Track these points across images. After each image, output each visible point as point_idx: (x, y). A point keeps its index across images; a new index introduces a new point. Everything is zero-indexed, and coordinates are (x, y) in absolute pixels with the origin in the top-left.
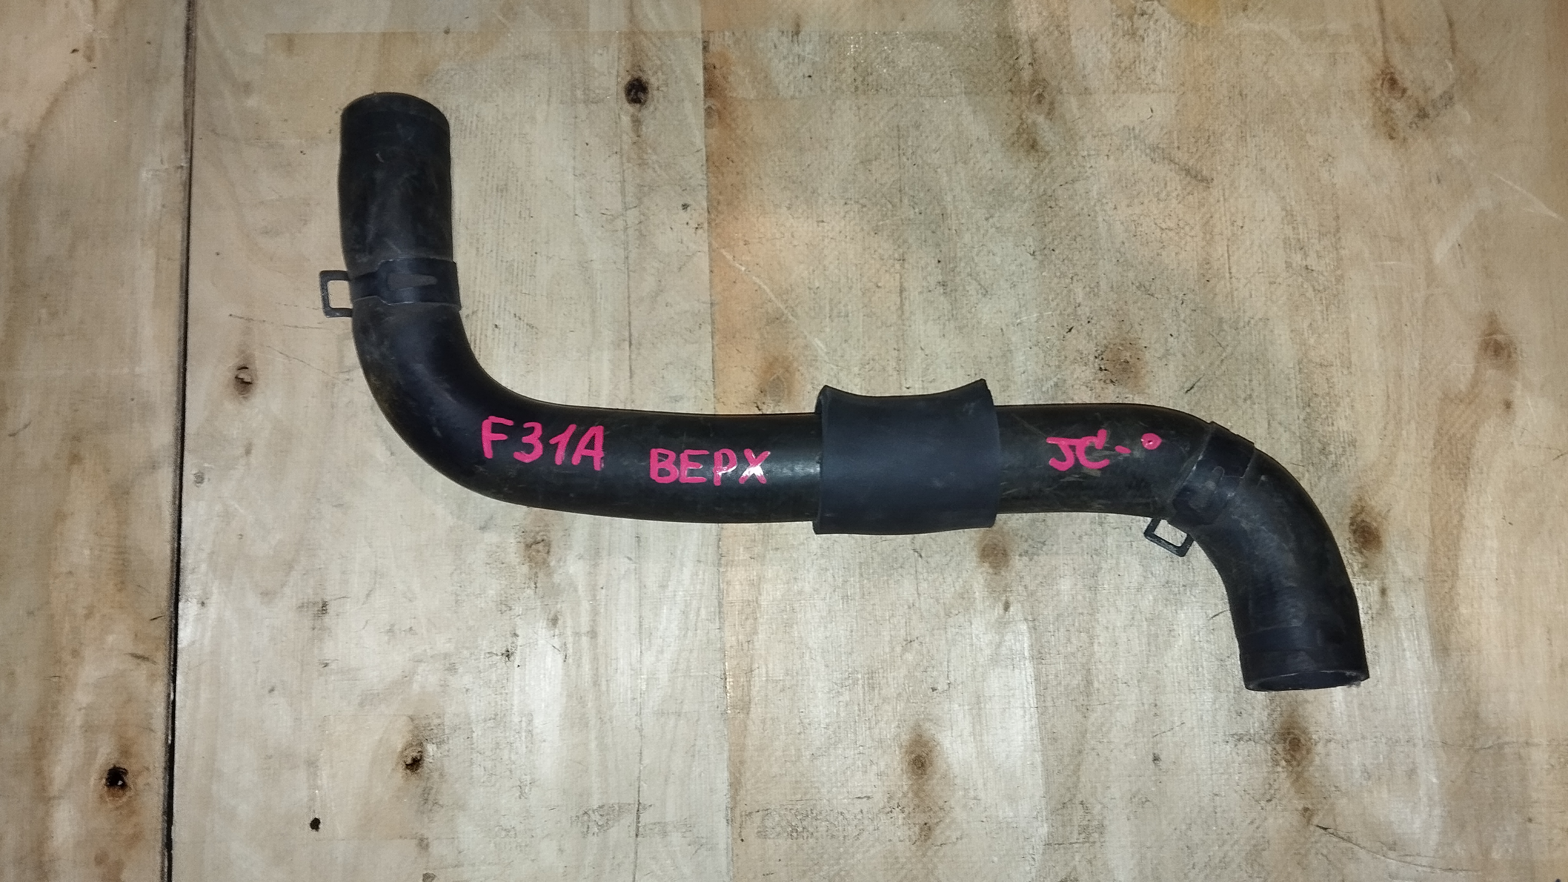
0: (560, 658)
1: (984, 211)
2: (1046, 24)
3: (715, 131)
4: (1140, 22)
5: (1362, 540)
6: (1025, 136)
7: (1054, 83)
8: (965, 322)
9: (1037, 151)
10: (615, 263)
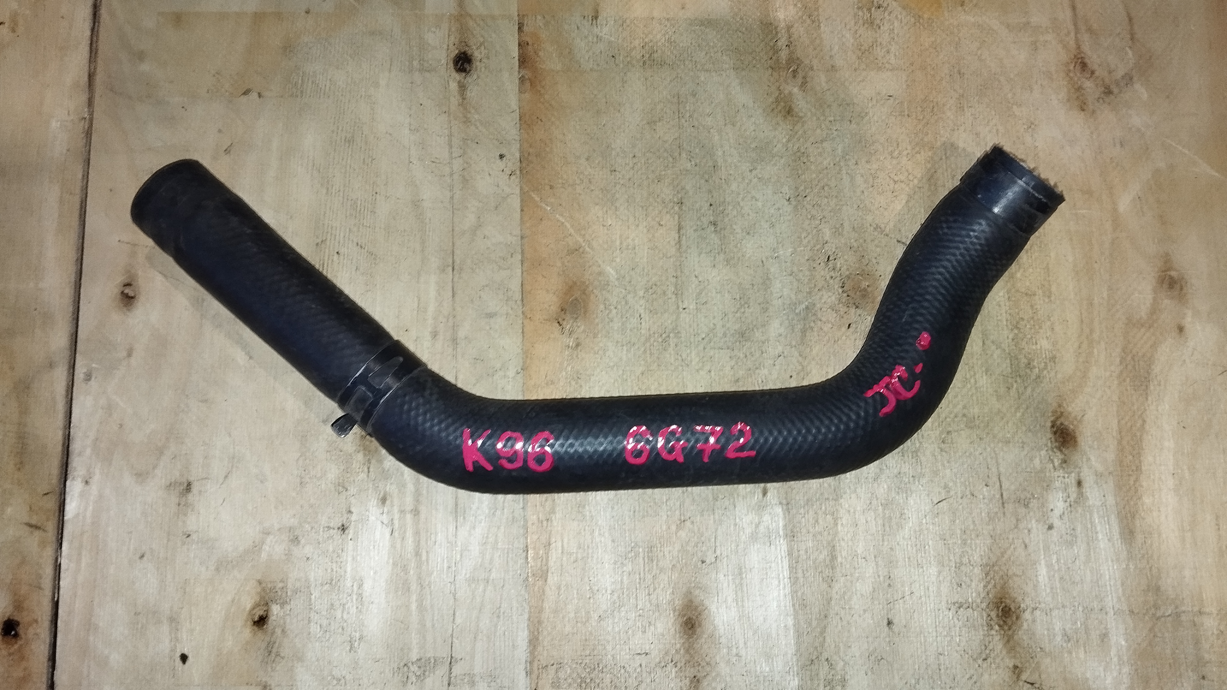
0: (387, 531)
1: (748, 164)
2: (800, 14)
3: (527, 96)
4: (877, 14)
5: (1061, 439)
6: (782, 104)
7: (807, 62)
8: (732, 255)
9: (792, 116)
10: (442, 202)
